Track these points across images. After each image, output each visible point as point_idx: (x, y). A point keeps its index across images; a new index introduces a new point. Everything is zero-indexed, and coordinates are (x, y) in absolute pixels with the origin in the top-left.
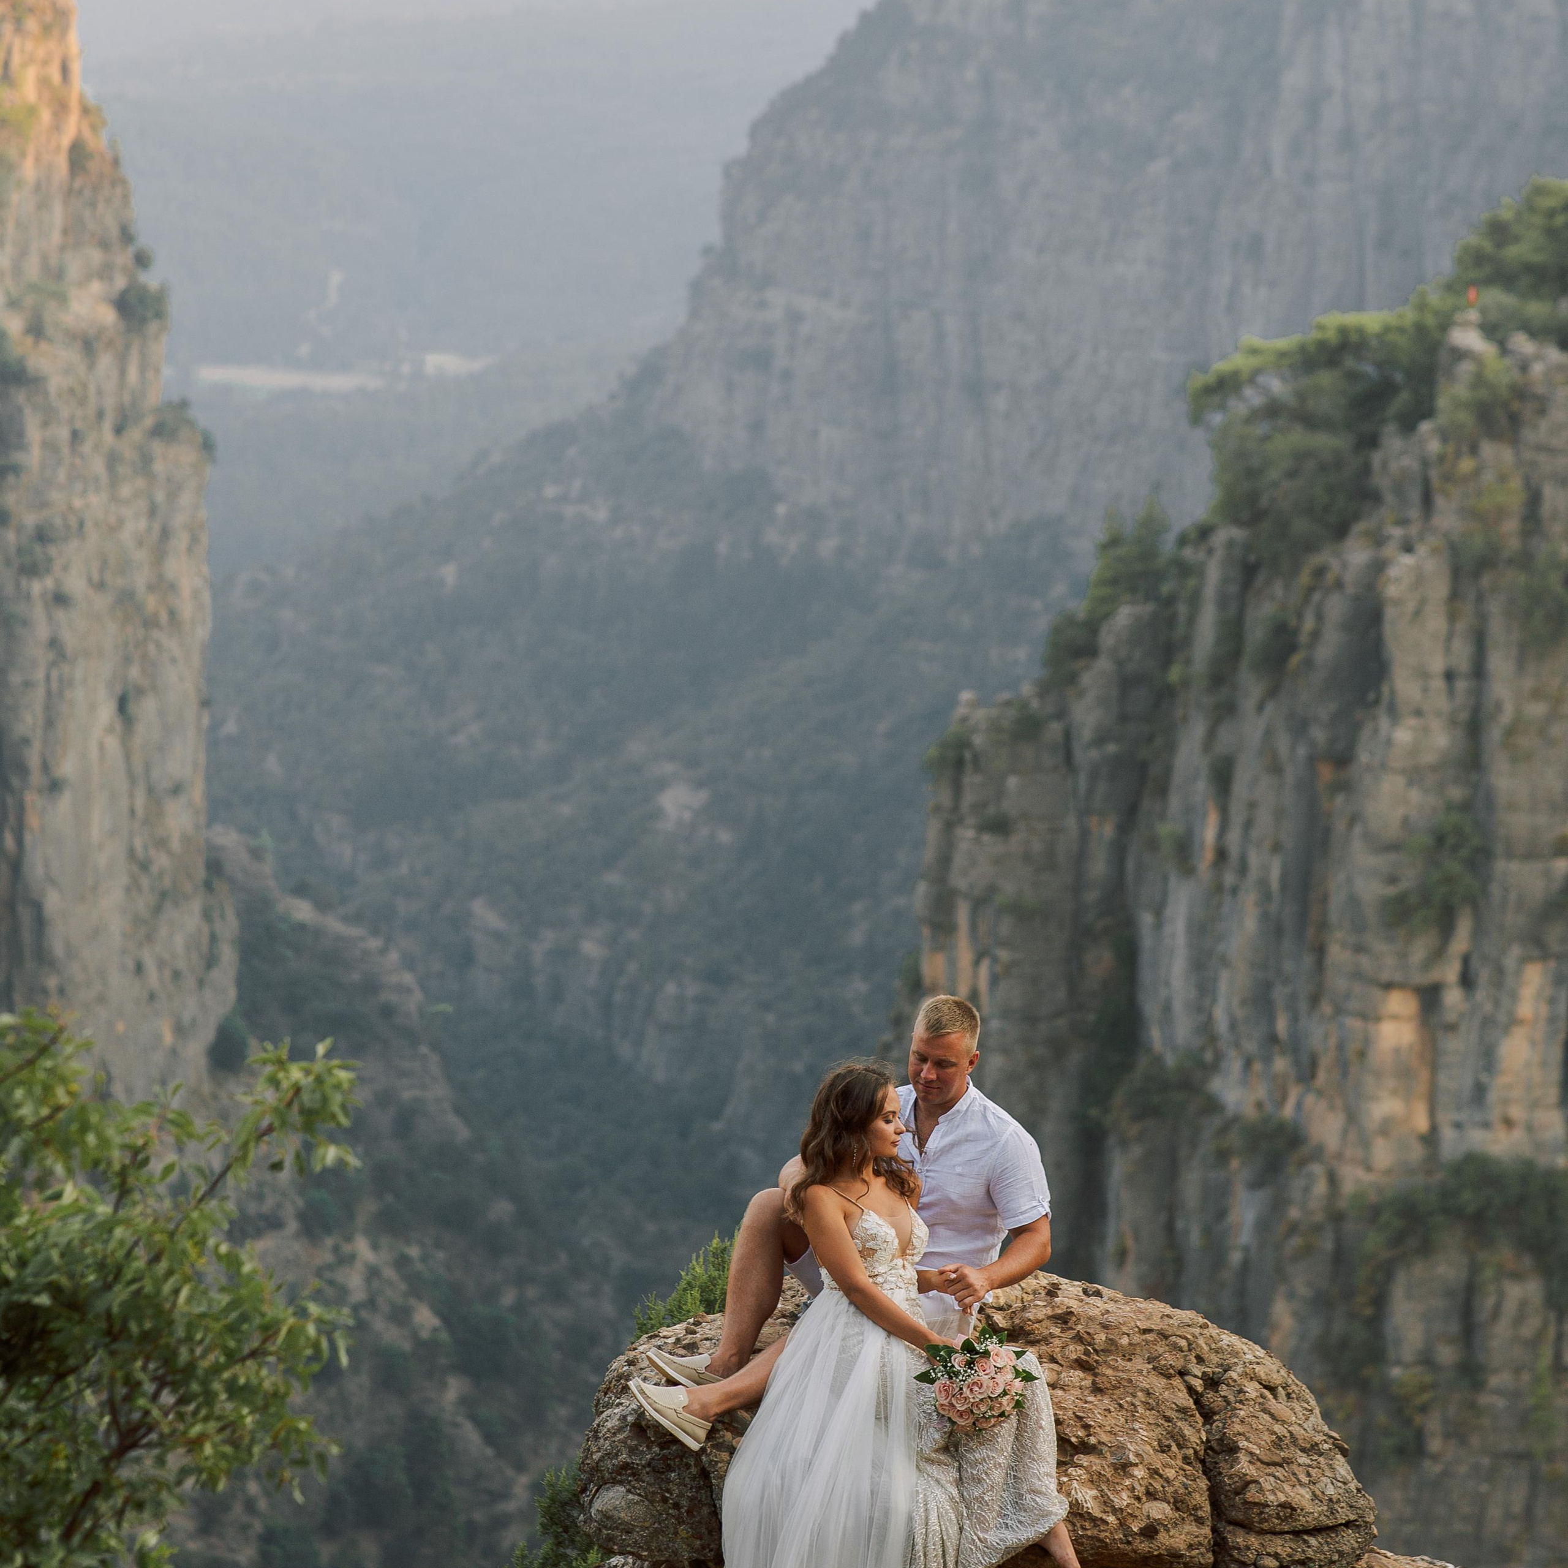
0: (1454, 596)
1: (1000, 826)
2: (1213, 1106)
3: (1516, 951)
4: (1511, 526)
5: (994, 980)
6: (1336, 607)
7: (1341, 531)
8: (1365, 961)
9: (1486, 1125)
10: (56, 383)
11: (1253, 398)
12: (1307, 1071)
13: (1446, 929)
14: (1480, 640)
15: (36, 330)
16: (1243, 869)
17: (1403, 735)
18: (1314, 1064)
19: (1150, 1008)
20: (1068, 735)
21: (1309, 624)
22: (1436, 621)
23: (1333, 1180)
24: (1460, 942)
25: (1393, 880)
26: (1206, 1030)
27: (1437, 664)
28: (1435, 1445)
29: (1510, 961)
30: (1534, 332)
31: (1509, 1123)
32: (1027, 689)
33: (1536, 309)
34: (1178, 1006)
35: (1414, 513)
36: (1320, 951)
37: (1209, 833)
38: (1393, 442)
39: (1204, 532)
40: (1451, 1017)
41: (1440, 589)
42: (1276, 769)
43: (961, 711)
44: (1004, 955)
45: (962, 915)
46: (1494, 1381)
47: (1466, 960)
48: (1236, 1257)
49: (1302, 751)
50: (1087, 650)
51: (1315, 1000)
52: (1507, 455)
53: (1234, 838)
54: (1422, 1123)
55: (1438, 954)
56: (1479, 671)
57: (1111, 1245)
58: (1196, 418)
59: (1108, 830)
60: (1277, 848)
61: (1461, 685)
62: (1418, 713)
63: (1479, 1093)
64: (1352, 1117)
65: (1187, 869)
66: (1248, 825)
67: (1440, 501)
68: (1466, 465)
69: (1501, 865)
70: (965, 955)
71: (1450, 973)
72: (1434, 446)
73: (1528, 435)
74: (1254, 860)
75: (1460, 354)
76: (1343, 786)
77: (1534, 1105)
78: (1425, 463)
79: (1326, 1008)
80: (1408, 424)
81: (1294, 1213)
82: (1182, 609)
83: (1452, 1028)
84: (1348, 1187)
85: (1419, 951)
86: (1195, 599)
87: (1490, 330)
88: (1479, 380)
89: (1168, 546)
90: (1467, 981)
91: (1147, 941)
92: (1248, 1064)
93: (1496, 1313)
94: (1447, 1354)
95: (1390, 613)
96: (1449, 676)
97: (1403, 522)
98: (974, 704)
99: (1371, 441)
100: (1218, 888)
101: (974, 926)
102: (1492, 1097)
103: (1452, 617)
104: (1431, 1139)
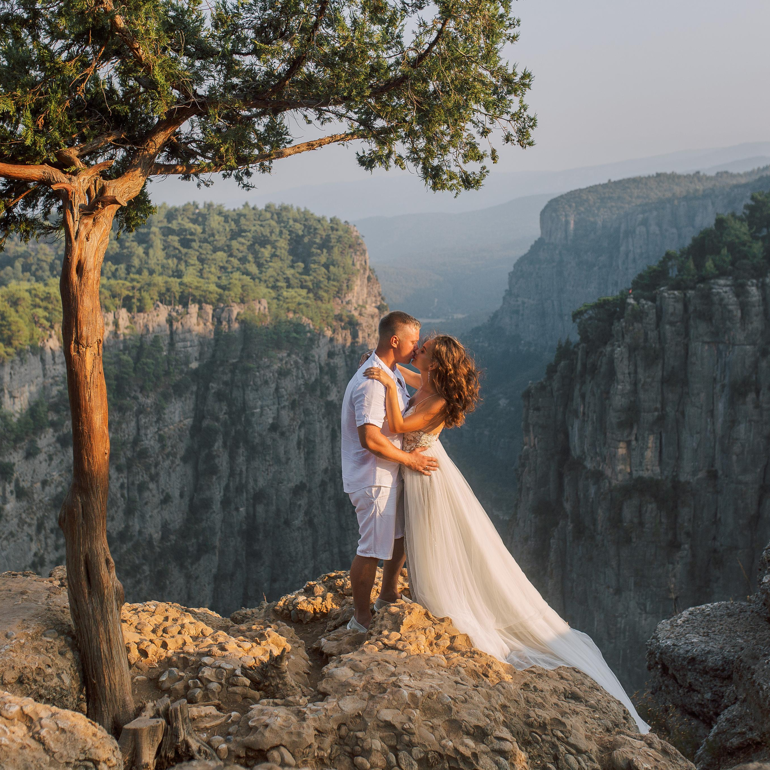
0: (630, 356)
1: (538, 409)
2: (585, 467)
3: (647, 432)
4: (642, 340)
5: (538, 442)
6: (605, 360)
7: (605, 343)
8: (614, 436)
9: (643, 470)
10: (364, 325)
11: (586, 316)
12: (604, 460)
13: (632, 427)
14: (636, 366)
15: (360, 314)
16: (588, 417)
17: (620, 387)
18: (605, 458)
19: (572, 447)
20: (552, 390)
21: (599, 363)
22: (626, 362)
23: (610, 483)
24: (635, 431)
25: (619, 418)
26: (583, 452)
27: (627, 371)
28: (634, 540)
29: (646, 435)
30: (646, 299)
31: (648, 470)
32: (542, 380)
33: (646, 294)
34: (577, 446)
35: (620, 339)
36: (605, 434)
37: (582, 410)
38: (616, 324)
39: (578, 344)
40: (634, 447)
41: (626, 355)
42: (594, 395)
43: (529, 385)
44: (540, 436)
45: (531, 428)
46: (647, 526)
47: (636, 435)
48: (591, 500)
49: (599, 391)
50: (556, 371)
51: (605, 444)
52: (640, 325)
53: (586, 410)
54: (628, 470)
55: (630, 434)
56: (636, 372)
57: (565, 497)
58: (574, 321)
59: (561, 409)
60: (595, 412)
61: (632, 376)
62: (623, 382)
63: (641, 463)
64: (613, 470)
65: (577, 417)
66: (589, 407)
67: (626, 336)
68: (631, 328)
69: (642, 414)
70: (532, 438)
71: (633, 438)
72: (624, 324)
73: (644, 321)
74: (590, 415)
75: (630, 304)
76: (608, 398)
77: (653, 466)
78: (622, 328)
79: (607, 446)
80: (619, 319)
81: (602, 490)
82: (575, 361)
83: (634, 450)
84: (613, 484)
85: (626, 434)
86: (577, 359)
87: (635, 299)
88: (633, 309)
89: (572, 347)
90: (636, 439)
91: (570, 433)
92: (592, 458)
93: (646, 511)
94: (636, 520)
95: (615, 361)
96: (629, 374)
97: (618, 341)
98: (532, 383)
99: (612, 324)
100: (584, 421)
101: (533, 431)
102: (643, 464)
103: (629, 361)
104: (631, 474)
